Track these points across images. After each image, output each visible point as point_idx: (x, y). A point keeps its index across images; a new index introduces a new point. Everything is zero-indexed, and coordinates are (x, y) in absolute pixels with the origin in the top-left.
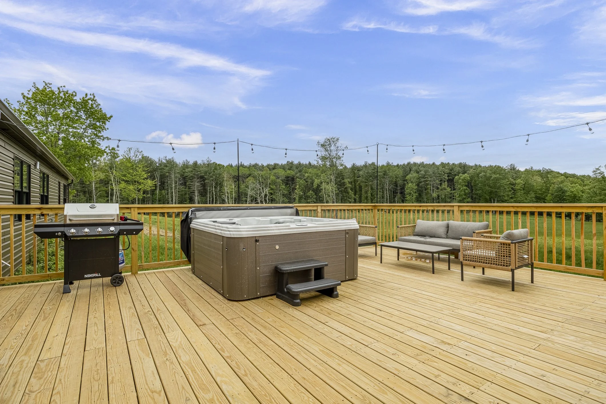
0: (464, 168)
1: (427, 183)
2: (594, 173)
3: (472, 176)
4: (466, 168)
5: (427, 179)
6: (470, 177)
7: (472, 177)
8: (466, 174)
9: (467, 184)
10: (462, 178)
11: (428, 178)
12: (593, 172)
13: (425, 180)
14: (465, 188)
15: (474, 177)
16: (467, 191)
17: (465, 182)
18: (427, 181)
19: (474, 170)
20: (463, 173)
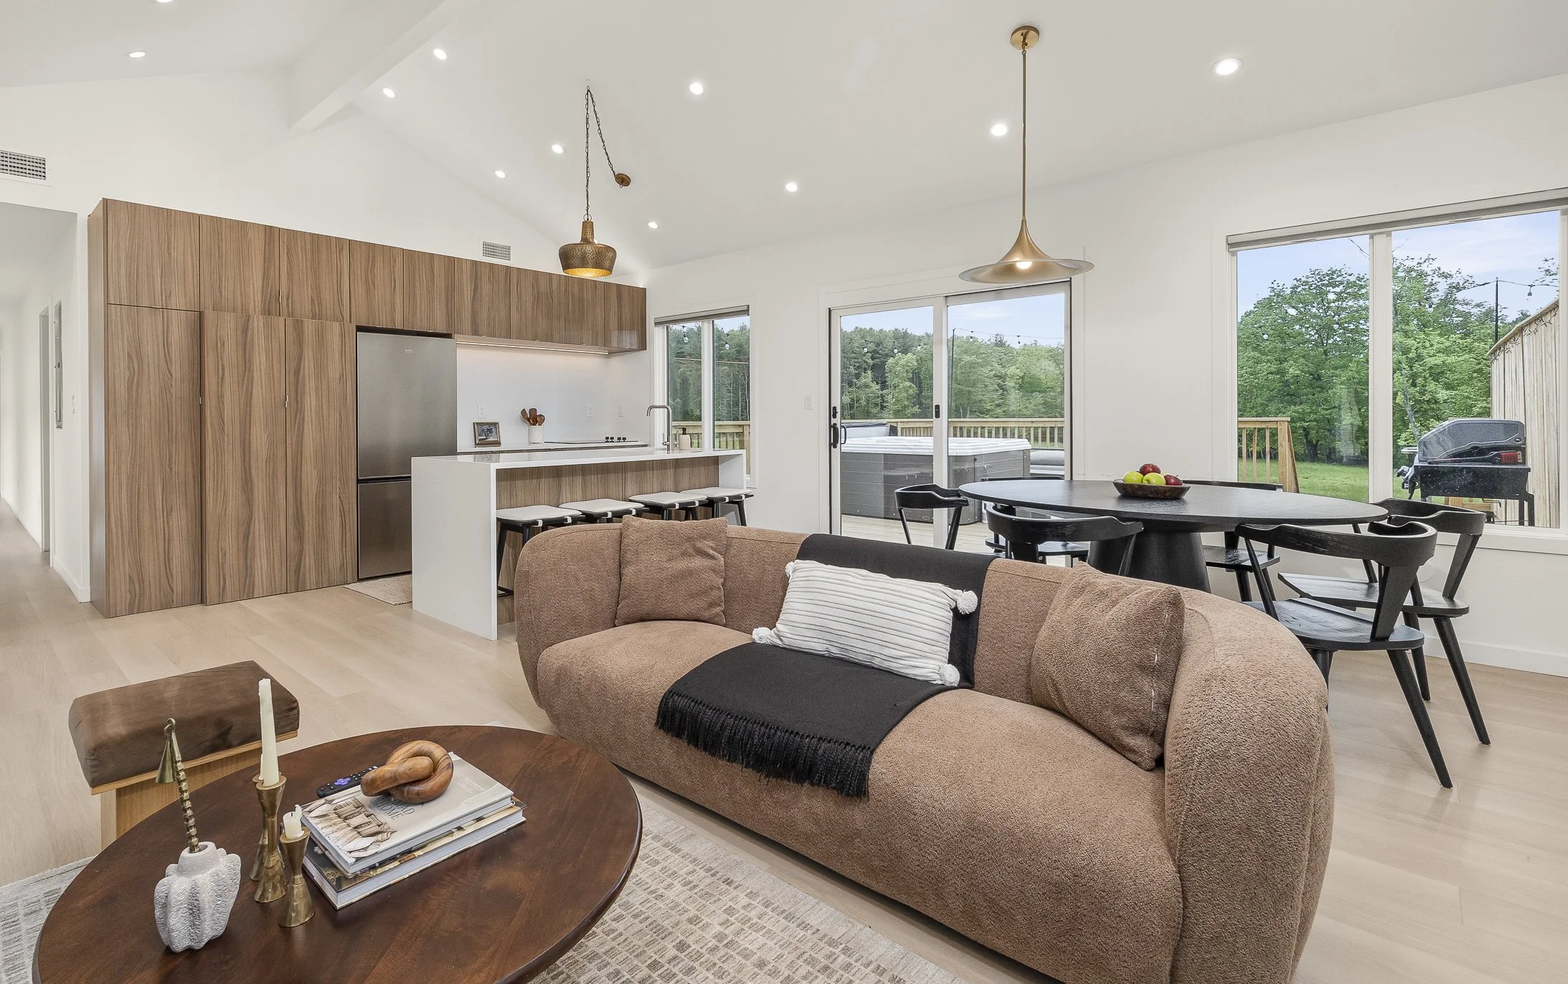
3: (921, 358)
4: (908, 341)
6: (917, 361)
7: (921, 361)
8: (909, 355)
9: (912, 375)
10: (901, 362)
14: (908, 384)
15: (926, 361)
16: (911, 391)
17: (907, 372)
19: (925, 347)
20: (903, 353)
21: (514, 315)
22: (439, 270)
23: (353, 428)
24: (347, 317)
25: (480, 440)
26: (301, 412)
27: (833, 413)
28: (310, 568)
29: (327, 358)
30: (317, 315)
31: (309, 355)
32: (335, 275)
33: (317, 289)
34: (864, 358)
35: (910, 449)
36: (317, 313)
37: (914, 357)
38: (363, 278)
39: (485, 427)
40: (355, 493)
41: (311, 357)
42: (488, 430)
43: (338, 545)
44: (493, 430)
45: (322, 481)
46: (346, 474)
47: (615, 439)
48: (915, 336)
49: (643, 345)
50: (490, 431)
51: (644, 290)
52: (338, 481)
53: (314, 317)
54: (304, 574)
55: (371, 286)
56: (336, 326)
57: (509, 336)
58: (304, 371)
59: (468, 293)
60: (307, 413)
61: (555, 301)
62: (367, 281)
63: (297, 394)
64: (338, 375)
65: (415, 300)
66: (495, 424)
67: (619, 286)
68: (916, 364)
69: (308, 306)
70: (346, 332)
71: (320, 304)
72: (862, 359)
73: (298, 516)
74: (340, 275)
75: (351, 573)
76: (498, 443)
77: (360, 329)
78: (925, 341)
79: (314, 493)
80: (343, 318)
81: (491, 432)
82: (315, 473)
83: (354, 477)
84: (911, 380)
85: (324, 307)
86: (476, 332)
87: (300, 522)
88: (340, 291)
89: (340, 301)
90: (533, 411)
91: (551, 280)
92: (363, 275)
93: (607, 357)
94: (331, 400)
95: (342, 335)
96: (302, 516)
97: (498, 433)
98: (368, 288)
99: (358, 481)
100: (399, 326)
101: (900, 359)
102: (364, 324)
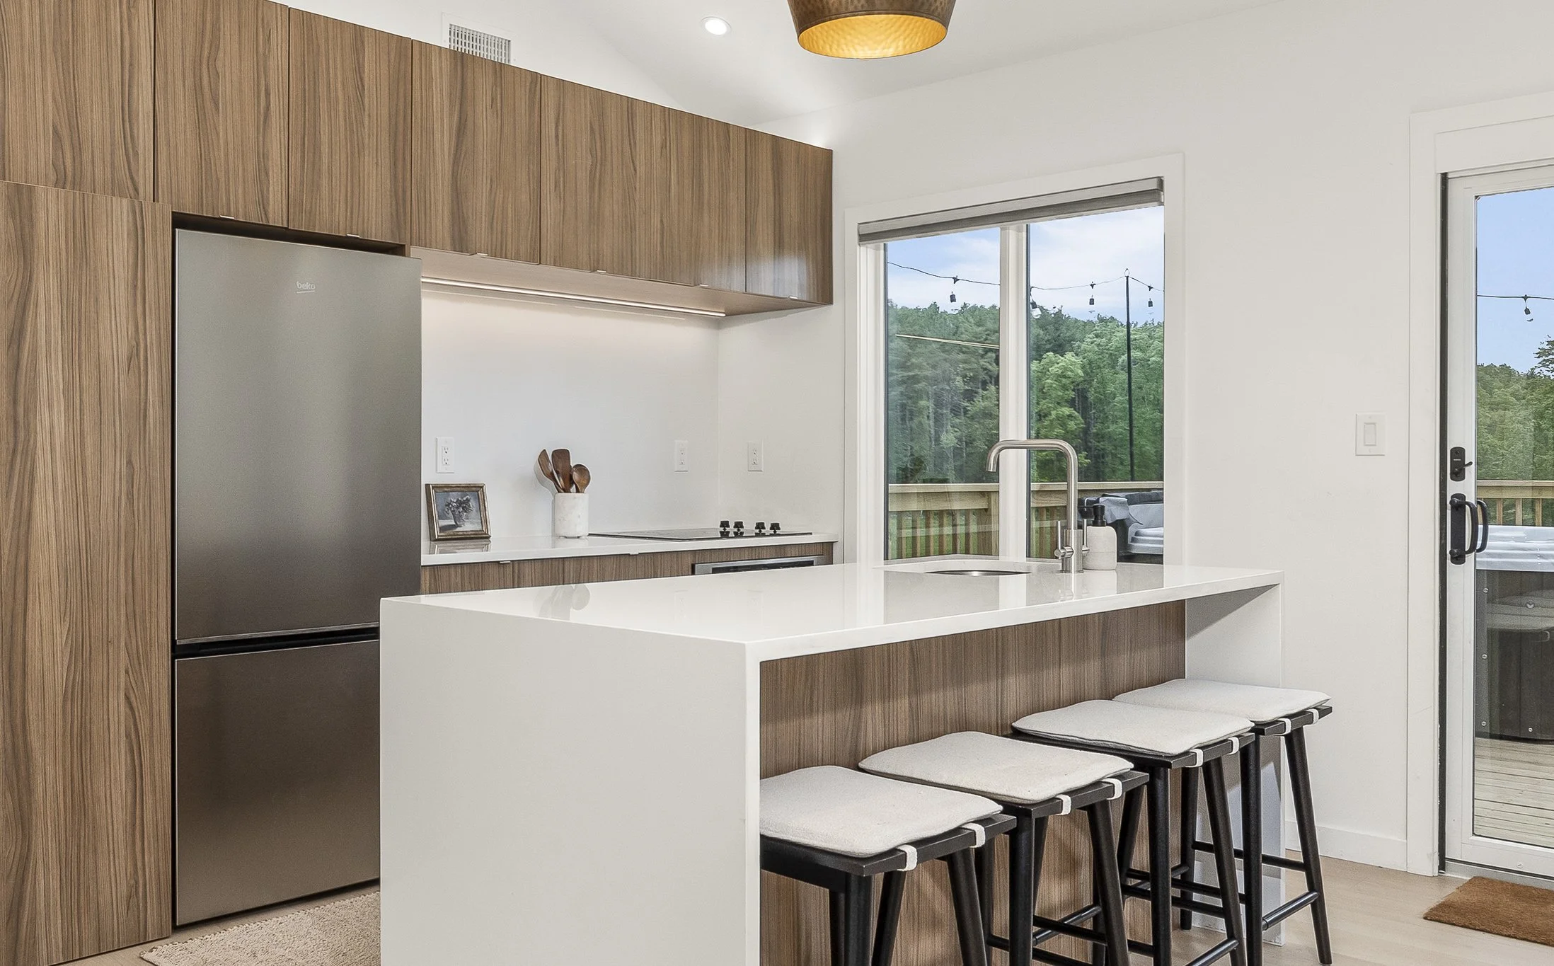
0: (1057, 329)
1: (918, 386)
2: (1541, 359)
3: (1090, 363)
4: (1064, 328)
5: (916, 372)
6: (1083, 367)
7: (1091, 368)
8: (1069, 355)
9: (1072, 394)
10: (1054, 369)
11: (920, 367)
12: (1540, 355)
13: (909, 378)
14: (1066, 410)
15: (1099, 367)
16: (1072, 425)
17: (1064, 388)
18: (915, 379)
19: (1098, 340)
20: (1055, 352)
21: (550, 205)
22: (375, 70)
23: (162, 499)
24: (146, 188)
25: (443, 529)
26: (25, 453)
27: (1453, 464)
28: (47, 906)
29: (97, 300)
30: (69, 178)
31: (47, 287)
32: (116, 66)
33: (71, 108)
34: (982, 362)
35: (1541, 556)
36: (69, 174)
37: (1079, 361)
38: (189, 82)
39: (454, 497)
40: (166, 683)
41: (54, 292)
42: (460, 503)
43: (121, 835)
44: (472, 504)
45: (80, 653)
46: (145, 629)
47: (767, 530)
48: (1076, 321)
49: (823, 292)
50: (464, 505)
51: (828, 154)
52: (123, 653)
53: (60, 183)
54: (33, 920)
55: (209, 104)
56: (122, 207)
57: (536, 257)
58: (35, 334)
59: (443, 140)
60: (42, 458)
61: (641, 170)
62: (197, 88)
63: (15, 402)
64: (124, 349)
65: (316, 148)
66: (476, 490)
67: (776, 140)
68: (1080, 372)
69: (43, 151)
70: (148, 228)
71: (77, 150)
72: (978, 363)
73: (15, 756)
74: (128, 66)
75: (155, 913)
76: (481, 537)
77: (182, 221)
78: (1098, 329)
79: (60, 692)
80: (136, 190)
81: (466, 509)
82: (61, 630)
83: (165, 639)
84: (1071, 403)
85: (87, 157)
86: (461, 243)
87: (23, 773)
88: (128, 115)
89: (130, 140)
90: (562, 455)
91: (631, 115)
92: (189, 73)
93: (717, 324)
94: (104, 418)
95: (138, 233)
96: (28, 757)
97: (482, 509)
98: (200, 109)
99: (177, 651)
100: (276, 218)
101: (1052, 363)
102: (189, 209)
